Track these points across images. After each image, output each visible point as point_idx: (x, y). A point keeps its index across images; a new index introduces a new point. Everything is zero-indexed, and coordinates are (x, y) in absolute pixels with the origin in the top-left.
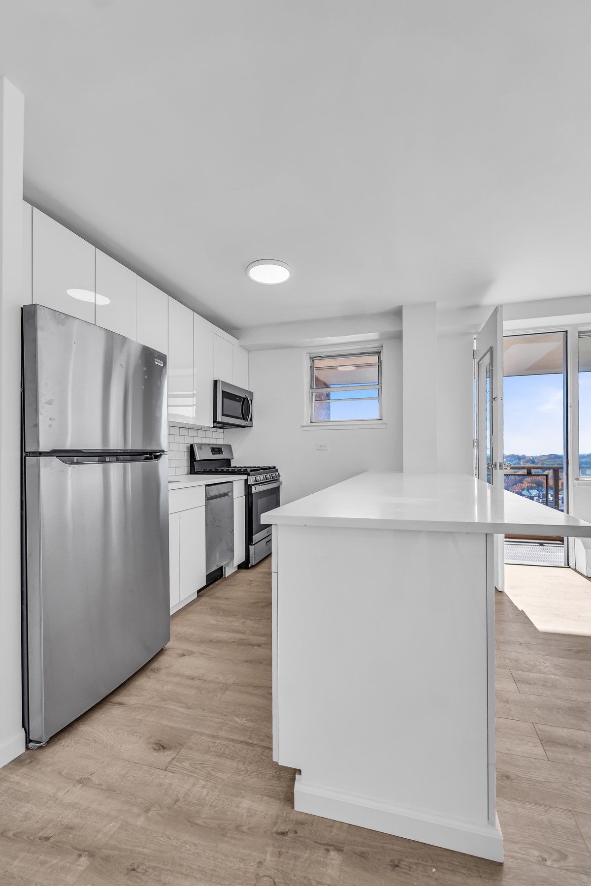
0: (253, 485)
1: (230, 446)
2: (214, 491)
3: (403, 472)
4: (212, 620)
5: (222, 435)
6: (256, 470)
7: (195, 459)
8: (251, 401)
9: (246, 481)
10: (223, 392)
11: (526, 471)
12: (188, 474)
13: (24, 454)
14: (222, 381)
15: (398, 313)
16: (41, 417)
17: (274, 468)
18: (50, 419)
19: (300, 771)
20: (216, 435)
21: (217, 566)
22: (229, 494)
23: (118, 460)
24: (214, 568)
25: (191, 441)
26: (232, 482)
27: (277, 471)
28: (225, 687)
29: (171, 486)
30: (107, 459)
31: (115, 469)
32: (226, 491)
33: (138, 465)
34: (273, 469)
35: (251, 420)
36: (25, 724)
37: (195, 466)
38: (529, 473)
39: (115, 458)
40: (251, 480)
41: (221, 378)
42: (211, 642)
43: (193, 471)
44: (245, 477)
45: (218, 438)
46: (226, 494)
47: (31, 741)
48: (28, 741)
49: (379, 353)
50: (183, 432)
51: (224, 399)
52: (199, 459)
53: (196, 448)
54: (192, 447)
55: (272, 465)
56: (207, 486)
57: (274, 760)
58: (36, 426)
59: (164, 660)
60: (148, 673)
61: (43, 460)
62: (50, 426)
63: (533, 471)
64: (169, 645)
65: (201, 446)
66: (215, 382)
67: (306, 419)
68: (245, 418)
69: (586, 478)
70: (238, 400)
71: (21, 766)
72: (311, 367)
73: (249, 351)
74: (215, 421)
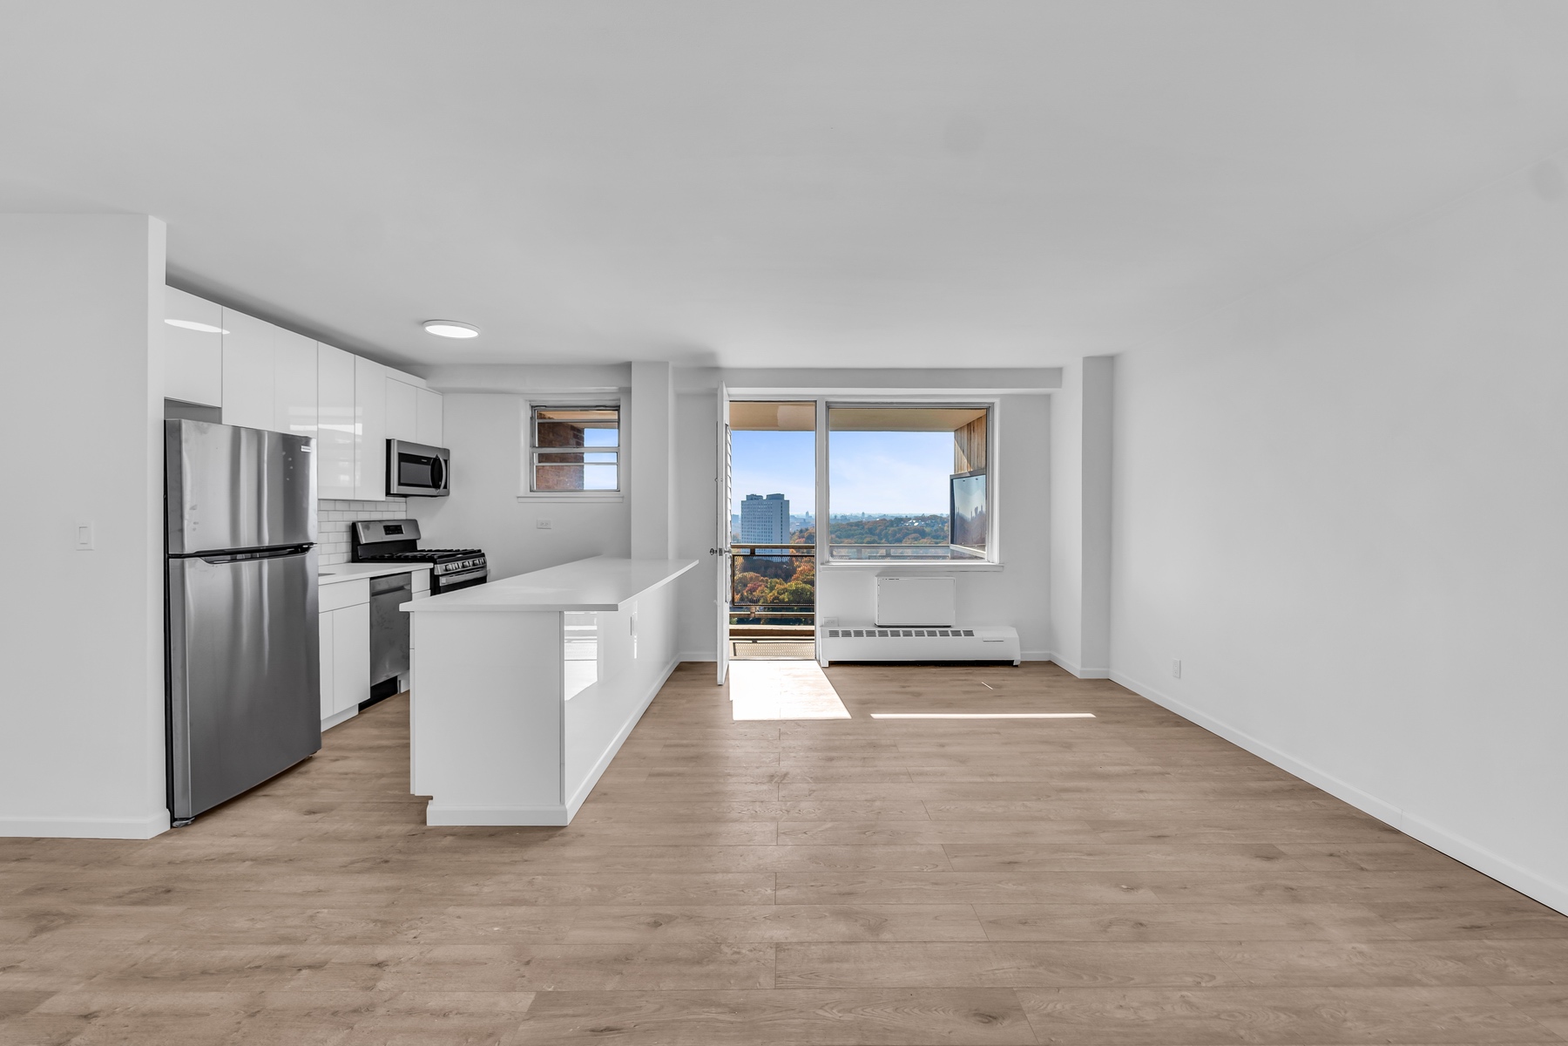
0: (442, 575)
1: (415, 521)
2: (383, 585)
3: (630, 558)
4: (375, 732)
5: (403, 506)
6: (451, 556)
7: (359, 542)
8: (446, 461)
9: (432, 570)
10: (400, 454)
11: (749, 550)
12: (349, 562)
13: (167, 557)
14: (398, 441)
15: (626, 367)
16: (186, 523)
17: (480, 551)
18: (195, 523)
19: (431, 798)
20: (393, 507)
21: (387, 676)
22: (406, 587)
23: (252, 558)
24: (383, 679)
25: (353, 517)
26: (410, 572)
27: (483, 555)
28: (382, 776)
29: (322, 580)
30: (239, 556)
31: (247, 568)
32: (401, 584)
33: (279, 561)
34: (478, 554)
35: (445, 487)
36: (170, 804)
37: (360, 553)
39: (249, 555)
40: (439, 569)
41: (398, 435)
42: (372, 749)
43: (355, 558)
44: (431, 565)
45: (396, 512)
46: (401, 588)
47: (175, 820)
48: (173, 819)
49: (617, 408)
50: (339, 506)
51: (402, 463)
52: (364, 542)
53: (360, 527)
54: (353, 528)
55: (477, 548)
56: (372, 579)
57: (412, 793)
58: (182, 530)
59: (312, 766)
60: (295, 774)
61: (187, 561)
62: (194, 529)
63: (758, 552)
64: (319, 753)
65: (367, 524)
66: (389, 442)
67: (523, 488)
68: (436, 485)
69: (836, 563)
70: (424, 463)
71: (167, 841)
72: (532, 418)
73: (443, 392)
74: (388, 493)
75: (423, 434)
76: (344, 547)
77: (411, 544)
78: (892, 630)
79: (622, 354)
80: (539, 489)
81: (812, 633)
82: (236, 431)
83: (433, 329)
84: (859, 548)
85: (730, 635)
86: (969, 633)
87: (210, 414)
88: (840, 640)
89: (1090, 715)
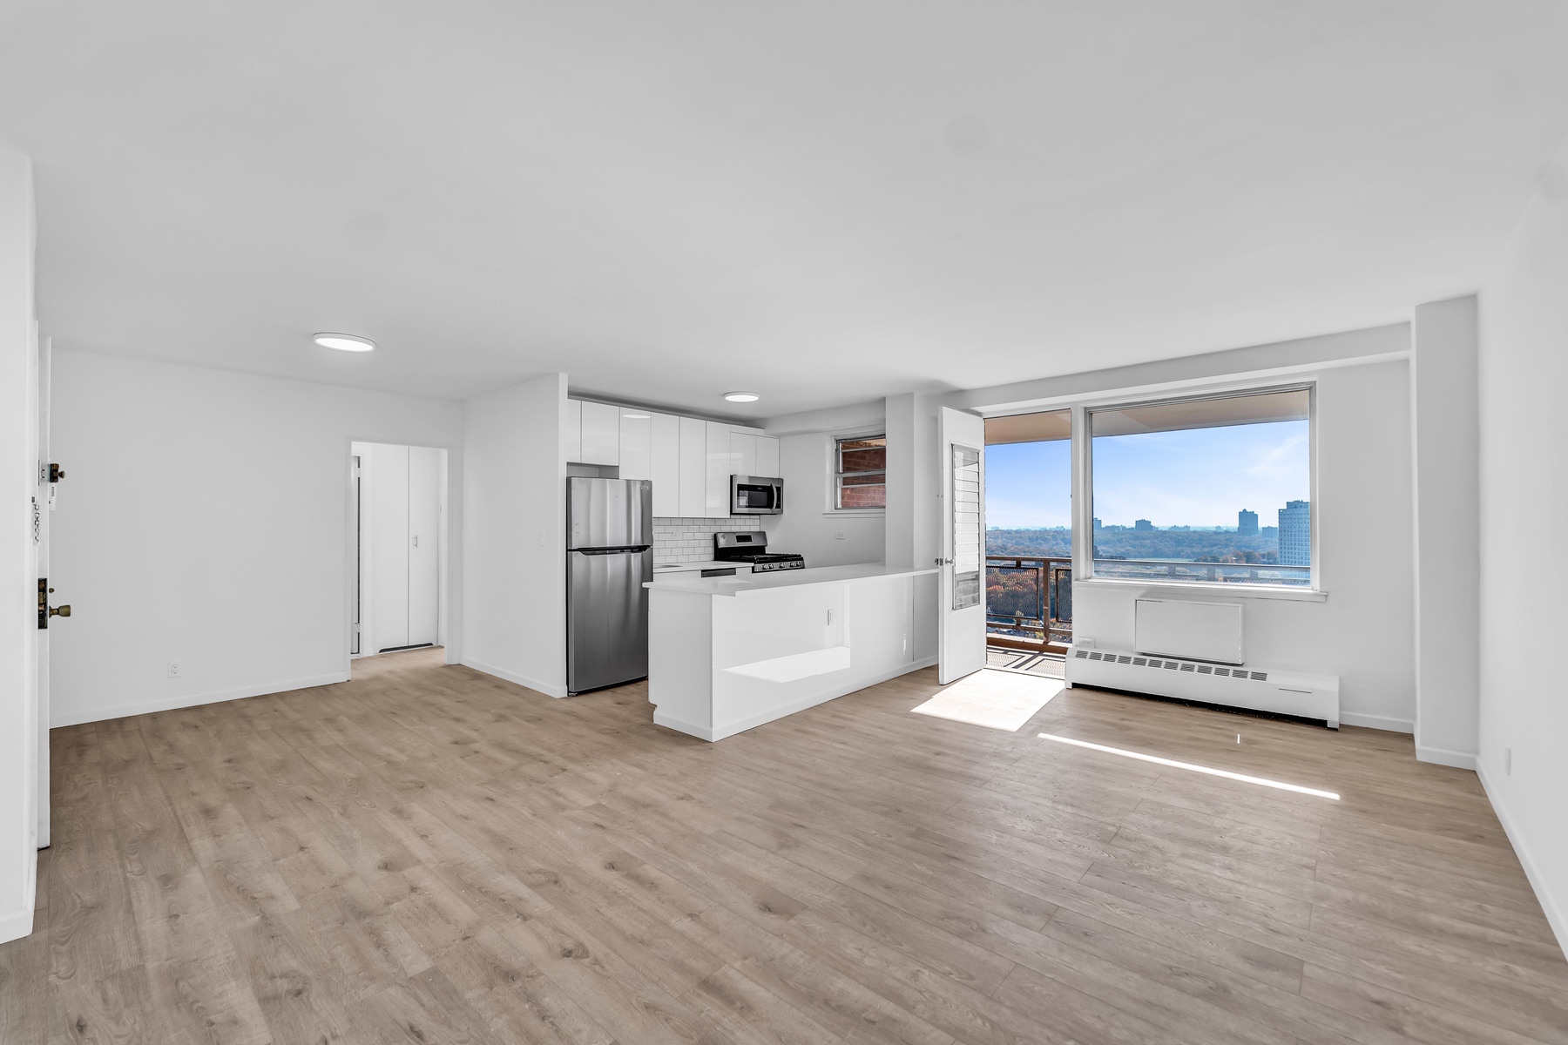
1: (761, 532)
5: (757, 522)
7: (718, 547)
8: (779, 488)
9: (753, 568)
10: (741, 485)
11: (1015, 563)
12: (712, 560)
13: (568, 550)
14: (740, 476)
15: (882, 401)
16: (573, 532)
17: (800, 555)
20: (740, 522)
25: (716, 529)
26: (734, 569)
27: (802, 559)
34: (797, 557)
35: (778, 506)
36: (567, 683)
38: (1018, 566)
40: (759, 568)
41: (740, 471)
43: (716, 557)
44: (752, 564)
45: (743, 526)
47: (568, 692)
50: (707, 522)
51: (742, 492)
52: (723, 547)
53: (719, 536)
54: (715, 537)
55: (798, 554)
56: (703, 571)
58: (571, 536)
60: (634, 685)
61: (573, 553)
62: (577, 536)
63: (1023, 563)
66: (732, 478)
67: (828, 506)
68: (770, 505)
69: (1097, 580)
70: (760, 491)
71: (564, 702)
72: (837, 450)
73: (779, 436)
74: (731, 513)
75: (764, 470)
76: (711, 550)
77: (761, 550)
78: (1154, 659)
79: (878, 392)
80: (845, 506)
81: (1064, 651)
82: (628, 482)
83: (729, 398)
84: (1211, 567)
85: (988, 644)
86: (1260, 676)
87: (607, 472)
88: (1087, 662)
89: (1335, 796)
